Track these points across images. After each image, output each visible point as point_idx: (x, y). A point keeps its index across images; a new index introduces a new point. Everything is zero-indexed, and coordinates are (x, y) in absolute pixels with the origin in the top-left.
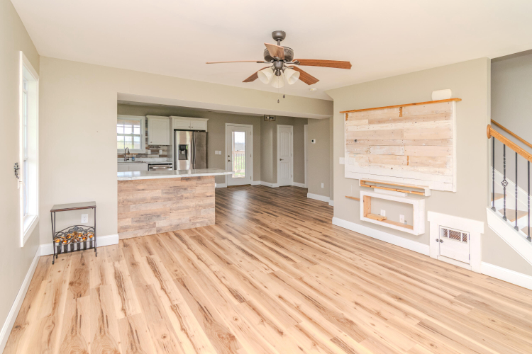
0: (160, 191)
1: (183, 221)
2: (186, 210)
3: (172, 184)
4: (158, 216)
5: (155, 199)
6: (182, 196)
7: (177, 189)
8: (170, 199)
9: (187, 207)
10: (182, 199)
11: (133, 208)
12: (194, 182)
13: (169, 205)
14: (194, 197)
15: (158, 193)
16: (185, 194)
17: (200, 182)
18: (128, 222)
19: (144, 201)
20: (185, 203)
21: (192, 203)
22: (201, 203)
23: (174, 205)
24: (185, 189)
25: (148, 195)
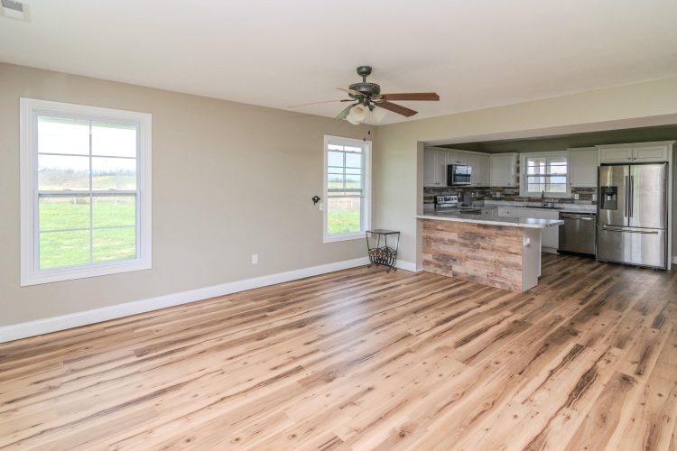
0: (456, 234)
1: (480, 274)
2: (483, 262)
3: (468, 228)
4: (455, 260)
5: (452, 242)
6: (479, 245)
7: (473, 236)
8: (465, 245)
9: (485, 260)
10: (478, 248)
11: (434, 246)
12: (493, 232)
13: (465, 251)
14: (493, 250)
15: (454, 236)
16: (483, 244)
17: (501, 232)
18: (429, 257)
19: (442, 240)
20: (481, 253)
21: (492, 256)
22: (502, 259)
23: (470, 253)
24: (483, 238)
25: (447, 236)
